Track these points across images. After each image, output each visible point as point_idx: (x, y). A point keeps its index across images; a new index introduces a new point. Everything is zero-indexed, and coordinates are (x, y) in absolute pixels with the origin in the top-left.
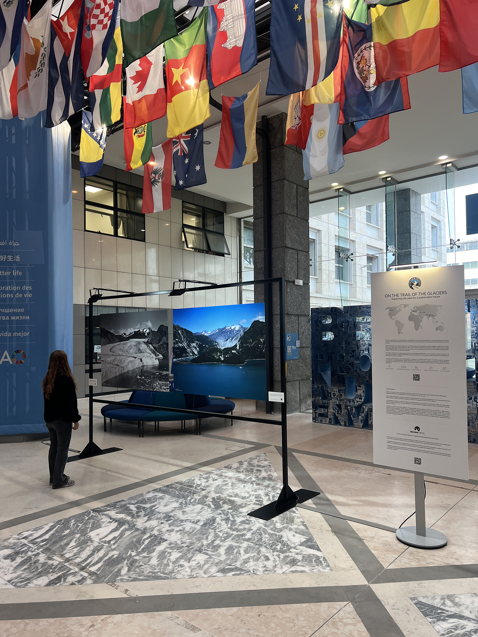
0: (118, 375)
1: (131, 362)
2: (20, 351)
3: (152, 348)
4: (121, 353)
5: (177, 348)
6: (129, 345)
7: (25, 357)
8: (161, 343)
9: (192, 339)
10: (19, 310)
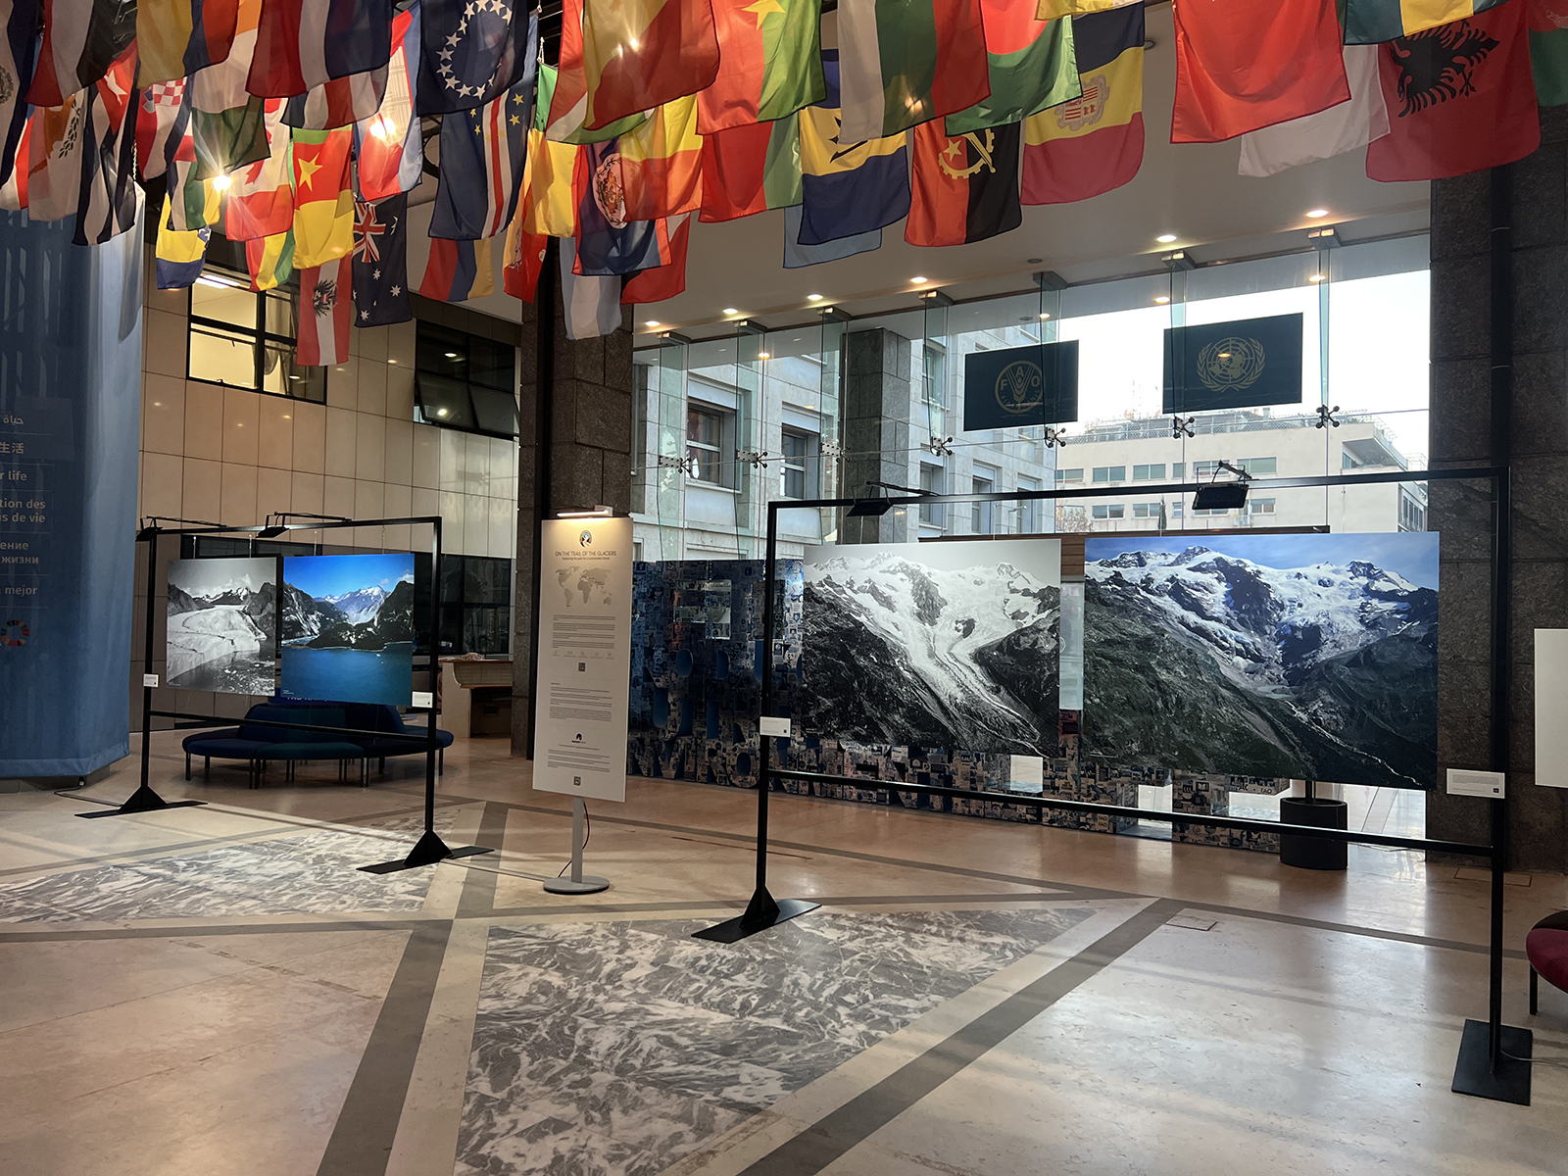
0: (194, 667)
1: (218, 644)
2: (18, 622)
3: (251, 622)
4: (200, 629)
5: (288, 623)
6: (213, 615)
7: (27, 635)
8: (264, 613)
9: (311, 607)
10: (18, 546)
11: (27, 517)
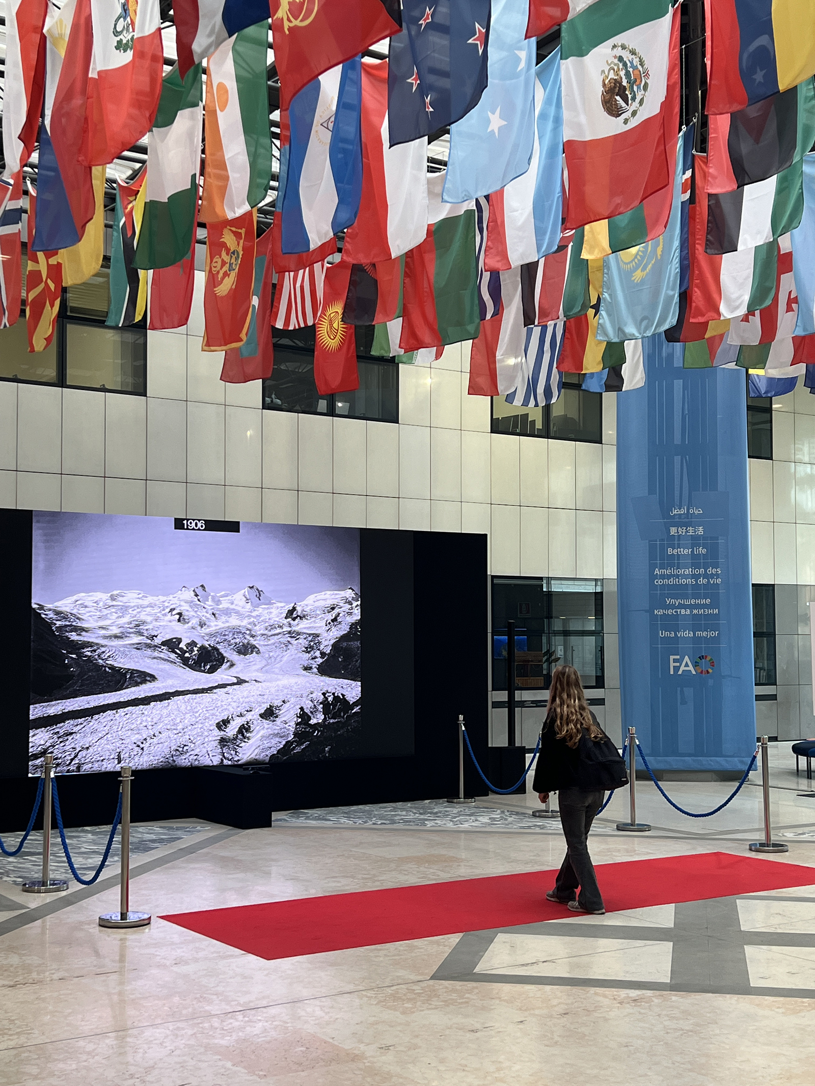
2: (706, 657)
7: (713, 666)
10: (703, 601)
11: (708, 580)
